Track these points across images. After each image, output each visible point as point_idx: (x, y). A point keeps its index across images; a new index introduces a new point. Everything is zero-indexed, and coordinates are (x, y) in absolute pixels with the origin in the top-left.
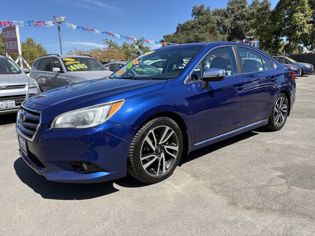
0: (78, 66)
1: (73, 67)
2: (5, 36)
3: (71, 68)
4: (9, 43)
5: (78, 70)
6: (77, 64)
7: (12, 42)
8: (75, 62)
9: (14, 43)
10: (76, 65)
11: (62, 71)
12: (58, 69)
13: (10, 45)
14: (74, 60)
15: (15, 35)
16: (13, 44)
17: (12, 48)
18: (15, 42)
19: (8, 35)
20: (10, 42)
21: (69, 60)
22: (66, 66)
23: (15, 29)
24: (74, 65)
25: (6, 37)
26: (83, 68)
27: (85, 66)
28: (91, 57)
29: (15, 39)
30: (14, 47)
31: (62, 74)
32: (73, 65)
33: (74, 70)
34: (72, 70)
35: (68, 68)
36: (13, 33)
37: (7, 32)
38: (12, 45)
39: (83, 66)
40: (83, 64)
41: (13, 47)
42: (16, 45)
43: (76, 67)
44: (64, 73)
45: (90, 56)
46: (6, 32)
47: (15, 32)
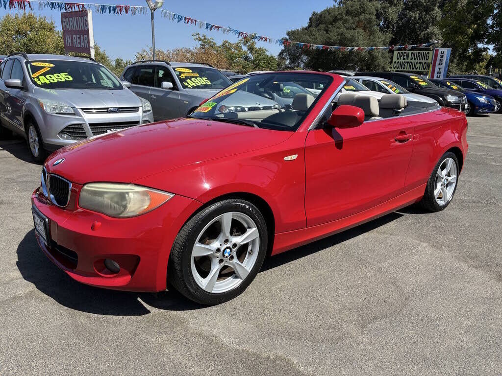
0: (197, 81)
1: (192, 83)
2: (66, 26)
3: (188, 83)
4: (72, 37)
5: (198, 87)
6: (196, 77)
7: (78, 36)
8: (192, 75)
9: (82, 37)
10: (195, 79)
11: (175, 87)
12: (170, 85)
13: (74, 41)
14: (191, 71)
15: (86, 26)
16: (80, 38)
17: (79, 46)
18: (85, 36)
19: (71, 24)
20: (74, 36)
21: (183, 70)
22: (182, 81)
23: (87, 15)
24: (193, 79)
25: (68, 27)
26: (205, 83)
27: (207, 81)
28: (212, 67)
29: (86, 32)
30: (82, 44)
31: (175, 91)
32: (190, 78)
33: (194, 87)
34: (190, 87)
35: (185, 83)
36: (81, 22)
37: (71, 19)
38: (78, 41)
39: (204, 81)
40: (204, 78)
41: (80, 43)
42: (86, 41)
43: (194, 81)
44: (178, 90)
45: (210, 66)
46: (69, 19)
47: (87, 21)
